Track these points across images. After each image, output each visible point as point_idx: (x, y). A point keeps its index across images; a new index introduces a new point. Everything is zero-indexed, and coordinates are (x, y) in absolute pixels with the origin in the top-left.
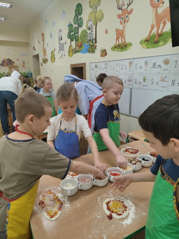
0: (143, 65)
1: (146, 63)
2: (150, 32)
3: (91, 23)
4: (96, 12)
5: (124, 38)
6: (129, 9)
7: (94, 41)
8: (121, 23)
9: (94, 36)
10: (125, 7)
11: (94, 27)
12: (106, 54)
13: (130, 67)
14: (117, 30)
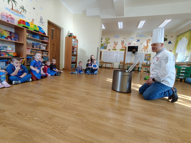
3: (105, 43)
4: (107, 41)
8: (115, 45)
9: (106, 46)
12: (110, 50)
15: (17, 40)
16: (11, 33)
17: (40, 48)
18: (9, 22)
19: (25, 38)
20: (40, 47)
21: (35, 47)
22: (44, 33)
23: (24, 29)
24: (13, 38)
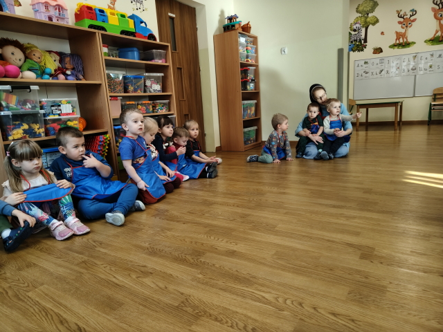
0: (429, 57)
1: (432, 55)
2: (435, 35)
3: (358, 25)
4: (366, 18)
5: (406, 38)
6: (412, 18)
7: (363, 41)
8: (402, 28)
9: (363, 37)
10: (408, 16)
11: (364, 30)
12: (382, 51)
13: (414, 59)
14: (397, 33)
15: (81, 77)
16: (61, 56)
17: (145, 91)
18: (55, 21)
19: (102, 64)
20: (145, 86)
21: (131, 88)
22: (152, 37)
23: (95, 33)
24: (68, 72)
